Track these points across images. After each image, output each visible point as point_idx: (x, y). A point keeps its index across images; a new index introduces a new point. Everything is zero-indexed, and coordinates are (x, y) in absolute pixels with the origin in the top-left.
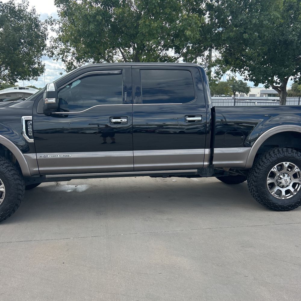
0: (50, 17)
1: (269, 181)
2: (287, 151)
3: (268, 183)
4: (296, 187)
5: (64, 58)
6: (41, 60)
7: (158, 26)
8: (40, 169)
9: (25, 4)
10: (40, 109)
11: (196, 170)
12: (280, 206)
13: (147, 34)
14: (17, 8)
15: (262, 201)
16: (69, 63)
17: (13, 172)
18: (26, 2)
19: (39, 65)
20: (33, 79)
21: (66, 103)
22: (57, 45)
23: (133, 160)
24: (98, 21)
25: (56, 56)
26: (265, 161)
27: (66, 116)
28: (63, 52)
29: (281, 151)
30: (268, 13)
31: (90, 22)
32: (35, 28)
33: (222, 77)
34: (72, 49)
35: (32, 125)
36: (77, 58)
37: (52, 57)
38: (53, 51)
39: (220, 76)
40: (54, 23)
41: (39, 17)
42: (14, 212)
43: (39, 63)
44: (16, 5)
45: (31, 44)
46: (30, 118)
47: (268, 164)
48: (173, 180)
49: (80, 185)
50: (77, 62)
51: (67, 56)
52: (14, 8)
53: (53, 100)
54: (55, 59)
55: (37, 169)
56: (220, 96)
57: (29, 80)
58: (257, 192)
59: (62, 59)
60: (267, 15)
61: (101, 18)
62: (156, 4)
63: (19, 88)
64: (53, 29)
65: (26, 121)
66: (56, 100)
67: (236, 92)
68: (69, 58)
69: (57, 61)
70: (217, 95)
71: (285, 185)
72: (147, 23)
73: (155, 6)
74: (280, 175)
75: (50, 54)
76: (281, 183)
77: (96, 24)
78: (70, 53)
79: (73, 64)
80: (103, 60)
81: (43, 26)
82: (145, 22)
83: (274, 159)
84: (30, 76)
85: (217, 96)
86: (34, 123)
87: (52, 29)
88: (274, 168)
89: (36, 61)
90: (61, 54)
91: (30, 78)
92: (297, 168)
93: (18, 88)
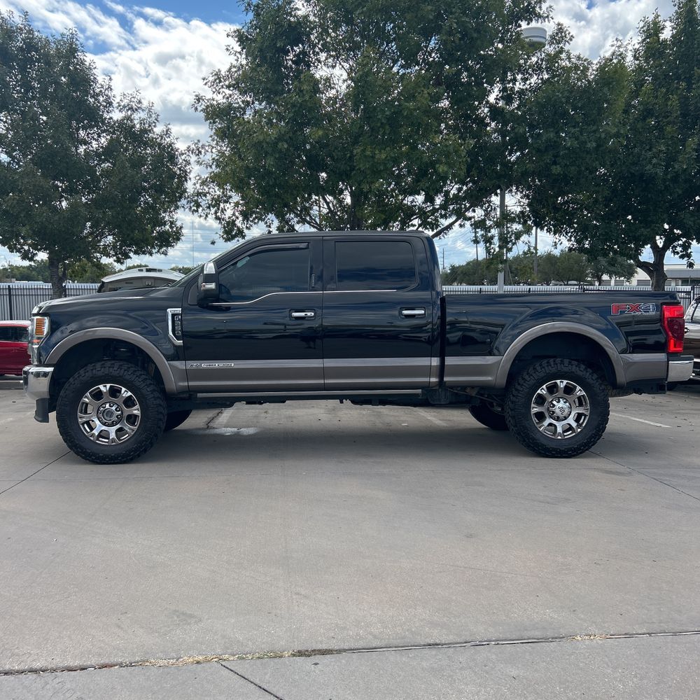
0: (196, 141)
1: (535, 409)
2: (562, 362)
3: (532, 413)
4: (581, 421)
5: (219, 214)
6: (175, 217)
7: (389, 158)
8: (191, 384)
9: (153, 119)
10: (192, 298)
11: (419, 391)
12: (554, 449)
13: (368, 172)
14: (138, 126)
15: (524, 441)
16: (228, 223)
17: (152, 387)
18: (153, 116)
19: (171, 227)
20: (158, 251)
21: (228, 292)
22: (207, 189)
23: (324, 373)
24: (280, 151)
25: (203, 210)
26: (527, 377)
27: (228, 309)
28: (216, 202)
29: (552, 363)
30: (595, 128)
31: (266, 153)
32: (167, 162)
33: (515, 247)
34: (236, 198)
35: (181, 320)
36: (242, 213)
37: (197, 211)
38: (199, 201)
39: (510, 245)
40: (203, 151)
41: (176, 142)
42: (152, 446)
43: (172, 223)
44: (136, 122)
45: (159, 190)
46: (179, 310)
47: (532, 382)
48: (403, 425)
49: (245, 427)
50: (243, 220)
51: (225, 210)
52: (134, 126)
53: (212, 286)
54: (202, 214)
55: (186, 384)
56: (565, 285)
57: (151, 254)
58: (516, 426)
59: (216, 215)
60: (595, 132)
61: (286, 146)
62: (383, 121)
63: (147, 269)
64: (201, 161)
65: (173, 315)
66: (216, 285)
67: (602, 275)
68: (229, 213)
69: (205, 219)
70: (557, 283)
71: (561, 416)
72: (368, 153)
73: (382, 123)
74: (552, 400)
75: (193, 206)
76: (554, 412)
77: (277, 156)
78: (230, 203)
79: (235, 225)
80: (292, 216)
81: (183, 157)
82: (364, 151)
83: (542, 375)
84: (153, 247)
85: (561, 285)
86: (183, 318)
87: (199, 161)
88: (543, 389)
89: (167, 218)
90: (214, 207)
91: (154, 251)
92: (580, 390)
93: (145, 270)
